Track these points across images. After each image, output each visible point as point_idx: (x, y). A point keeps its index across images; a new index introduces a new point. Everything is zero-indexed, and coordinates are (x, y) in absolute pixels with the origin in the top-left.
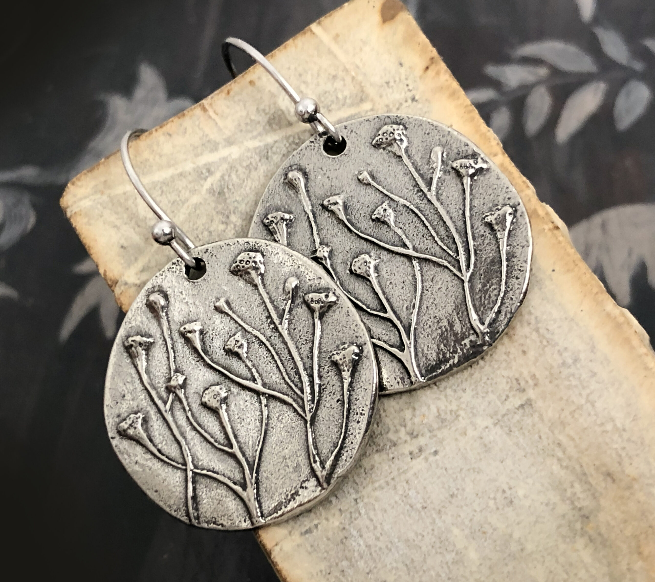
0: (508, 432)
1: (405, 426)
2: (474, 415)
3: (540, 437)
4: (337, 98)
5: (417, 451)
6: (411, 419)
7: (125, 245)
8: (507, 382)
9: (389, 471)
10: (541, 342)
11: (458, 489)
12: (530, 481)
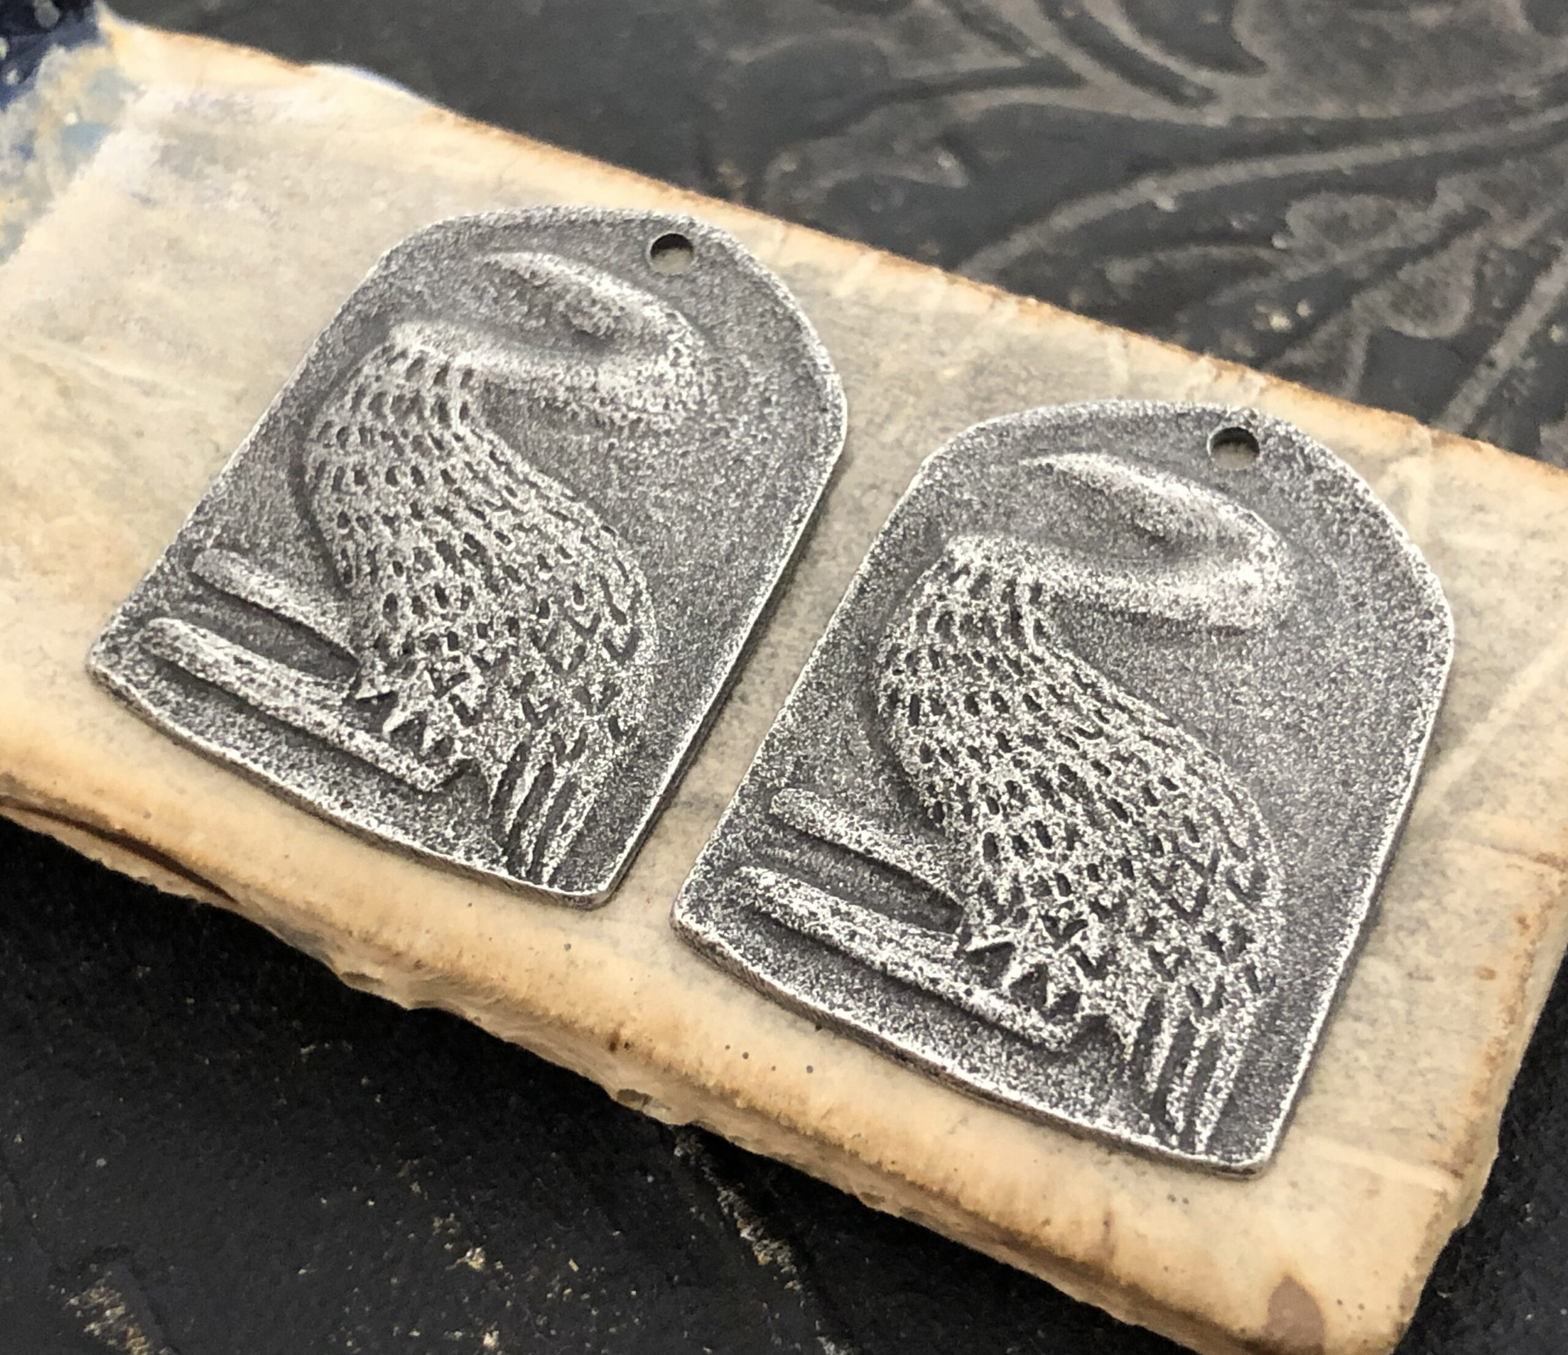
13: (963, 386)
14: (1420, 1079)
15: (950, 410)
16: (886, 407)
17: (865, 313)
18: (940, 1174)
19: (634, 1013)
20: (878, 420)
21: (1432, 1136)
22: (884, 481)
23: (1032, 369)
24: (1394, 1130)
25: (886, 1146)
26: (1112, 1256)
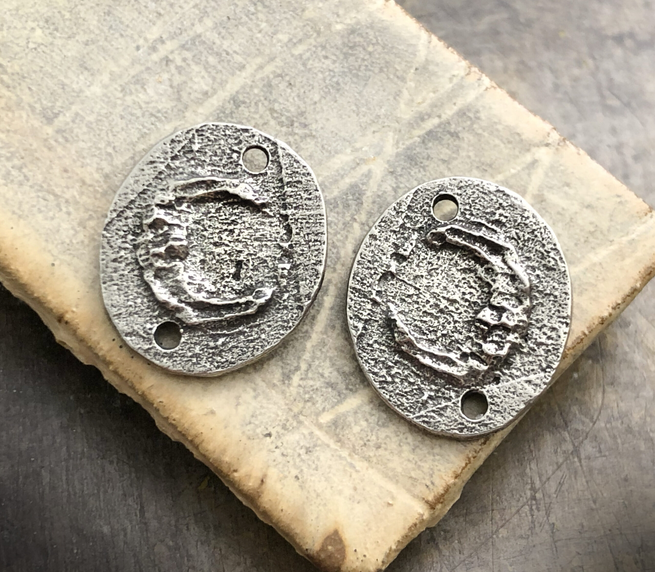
0: (66, 87)
1: (177, 68)
2: (105, 95)
3: (29, 88)
4: (367, 420)
5: (157, 46)
6: (172, 75)
7: (566, 188)
8: (77, 136)
9: (182, 20)
10: (49, 185)
11: (105, 20)
12: (31, 45)
16: (300, 35)
18: (193, 432)
21: (427, 486)
22: (288, 75)
24: (411, 477)
25: (173, 411)
26: (259, 496)
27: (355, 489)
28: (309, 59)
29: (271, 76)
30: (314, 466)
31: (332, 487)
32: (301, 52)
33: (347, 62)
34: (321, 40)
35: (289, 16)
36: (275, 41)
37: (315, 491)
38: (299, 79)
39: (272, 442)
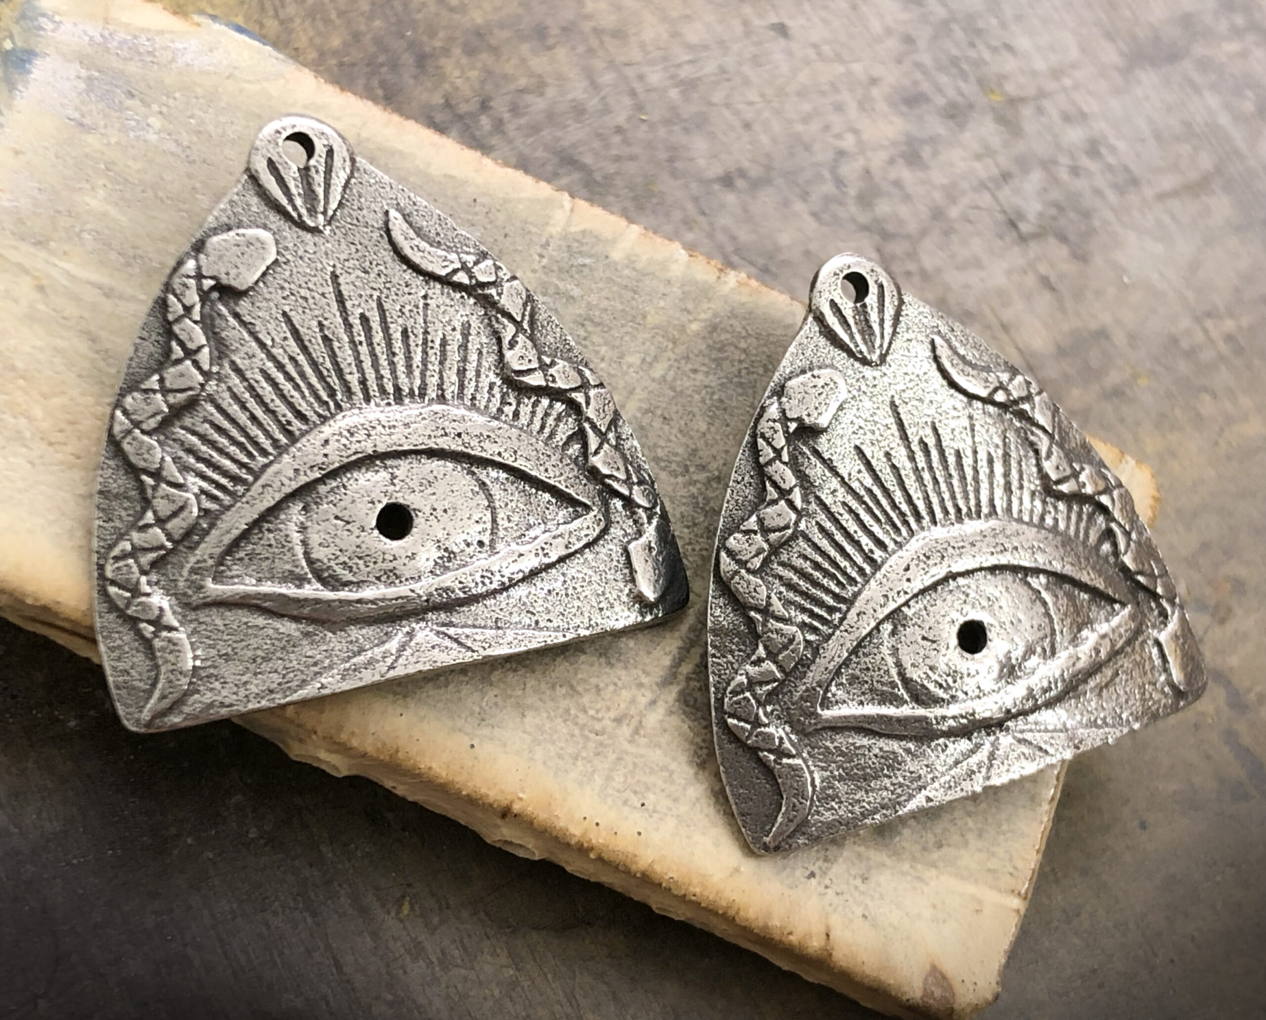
13: (704, 338)
14: (1002, 837)
15: (697, 356)
16: (653, 350)
17: (634, 274)
18: (724, 903)
19: (521, 795)
20: (649, 359)
21: (1011, 874)
22: (658, 407)
23: (748, 328)
24: (989, 870)
25: (689, 885)
26: (830, 955)
27: (934, 906)
28: (674, 380)
29: (639, 415)
30: (877, 896)
31: (907, 914)
32: (662, 372)
33: (722, 370)
34: (680, 350)
35: (630, 330)
36: (625, 367)
37: (890, 925)
38: (674, 409)
39: (819, 883)
